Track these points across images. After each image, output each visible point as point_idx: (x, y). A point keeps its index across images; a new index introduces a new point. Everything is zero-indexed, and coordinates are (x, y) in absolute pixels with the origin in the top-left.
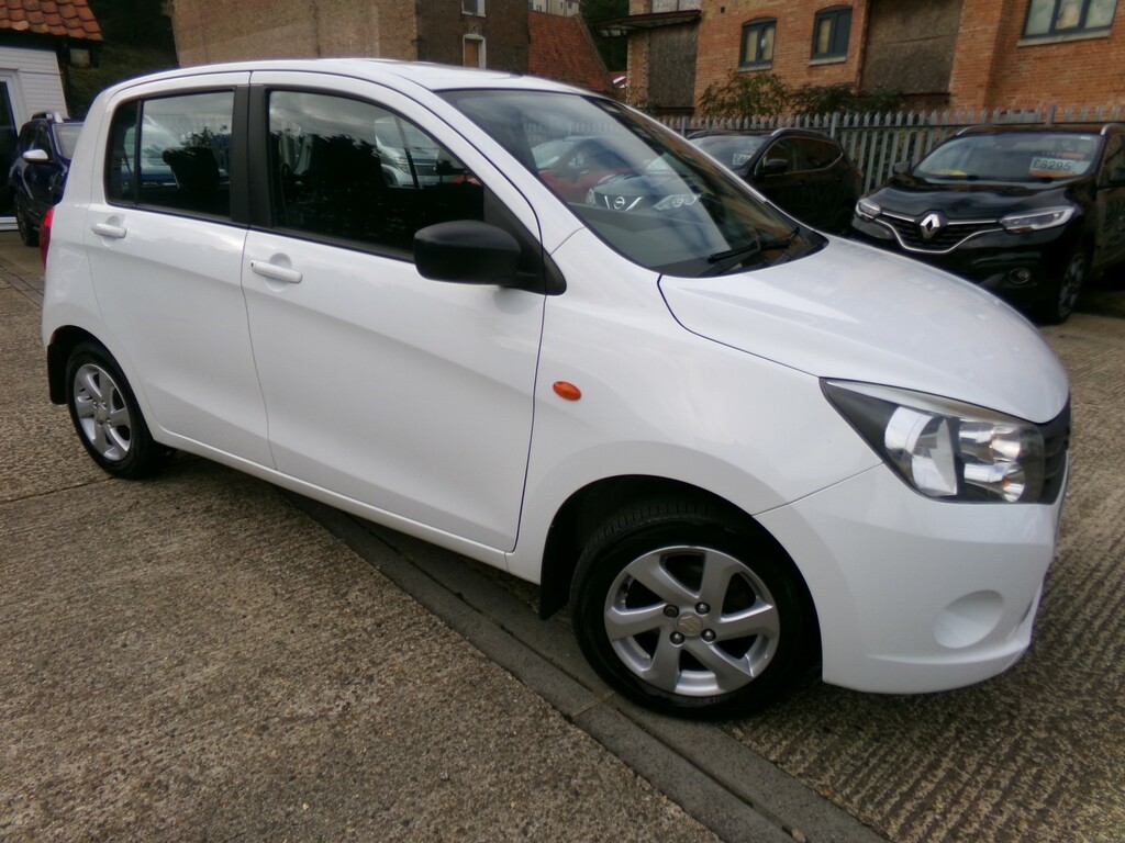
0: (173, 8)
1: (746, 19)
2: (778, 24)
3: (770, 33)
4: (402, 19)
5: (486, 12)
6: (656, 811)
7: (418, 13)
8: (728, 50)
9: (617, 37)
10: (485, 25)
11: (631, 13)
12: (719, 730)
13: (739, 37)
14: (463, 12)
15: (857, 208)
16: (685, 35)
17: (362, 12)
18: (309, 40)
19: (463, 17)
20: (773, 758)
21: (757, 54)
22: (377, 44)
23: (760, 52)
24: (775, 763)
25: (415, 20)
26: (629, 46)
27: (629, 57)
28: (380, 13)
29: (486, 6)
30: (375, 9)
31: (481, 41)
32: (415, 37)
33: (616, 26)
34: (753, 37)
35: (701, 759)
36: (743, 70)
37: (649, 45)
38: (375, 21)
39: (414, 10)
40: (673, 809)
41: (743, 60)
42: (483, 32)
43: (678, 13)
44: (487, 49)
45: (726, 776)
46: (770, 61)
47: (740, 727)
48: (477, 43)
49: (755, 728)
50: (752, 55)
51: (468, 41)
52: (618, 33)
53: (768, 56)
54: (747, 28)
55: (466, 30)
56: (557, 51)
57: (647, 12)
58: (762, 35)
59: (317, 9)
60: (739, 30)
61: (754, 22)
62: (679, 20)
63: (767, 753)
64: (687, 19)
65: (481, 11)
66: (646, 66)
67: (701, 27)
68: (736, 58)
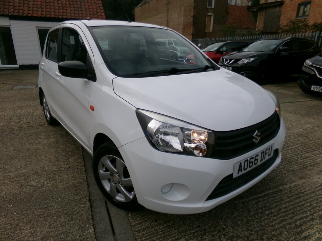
0: (135, 12)
1: (300, 2)
2: (312, 3)
3: (309, 6)
4: (190, 10)
5: (215, 7)
6: (87, 229)
7: (194, 8)
8: (292, 13)
9: (255, 11)
10: (214, 11)
11: (260, 3)
12: (125, 213)
13: (297, 8)
14: (208, 7)
15: (305, 63)
16: (278, 9)
17: (179, 9)
18: (166, 18)
19: (207, 9)
20: (132, 224)
21: (303, 13)
22: (183, 18)
23: (304, 12)
24: (131, 226)
25: (193, 10)
26: (259, 14)
27: (258, 17)
28: (184, 9)
29: (215, 5)
30: (183, 8)
31: (212, 15)
32: (192, 15)
33: (255, 8)
34: (302, 8)
35: (113, 219)
36: (297, 19)
37: (265, 13)
38: (183, 11)
39: (193, 8)
40: (91, 230)
41: (297, 15)
42: (213, 13)
43: (276, 2)
44: (214, 17)
45: (115, 225)
46: (308, 15)
47: (132, 213)
48: (211, 16)
49: (136, 215)
50: (301, 13)
51: (208, 15)
52: (255, 10)
53: (307, 13)
54: (300, 5)
55: (208, 12)
56: (239, 17)
57: (266, 2)
58: (305, 6)
59: (168, 9)
60: (297, 6)
61: (303, 3)
62: (276, 4)
63: (132, 223)
64: (279, 4)
65: (213, 6)
66: (264, 19)
67: (283, 6)
68: (295, 15)
